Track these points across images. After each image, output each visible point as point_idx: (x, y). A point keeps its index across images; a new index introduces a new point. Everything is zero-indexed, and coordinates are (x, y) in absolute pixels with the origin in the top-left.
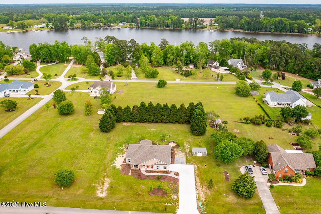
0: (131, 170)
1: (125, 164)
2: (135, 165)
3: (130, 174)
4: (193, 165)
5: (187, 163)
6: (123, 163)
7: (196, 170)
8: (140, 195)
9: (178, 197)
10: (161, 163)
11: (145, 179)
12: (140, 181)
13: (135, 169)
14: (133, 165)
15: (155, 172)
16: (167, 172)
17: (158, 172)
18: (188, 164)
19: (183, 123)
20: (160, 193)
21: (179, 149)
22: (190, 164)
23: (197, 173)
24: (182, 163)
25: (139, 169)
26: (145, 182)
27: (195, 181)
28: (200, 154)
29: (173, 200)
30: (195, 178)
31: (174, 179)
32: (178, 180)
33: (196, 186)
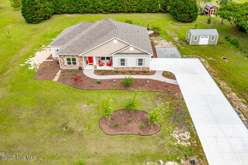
0: (60, 71)
1: (52, 60)
2: (68, 59)
3: (56, 78)
4: (197, 59)
5: (184, 56)
6: (48, 59)
7: (208, 66)
8: (71, 132)
9: (194, 136)
10: (132, 49)
11: (91, 88)
12: (78, 93)
13: (71, 68)
14: (65, 59)
15: (116, 72)
16: (145, 72)
17: (123, 73)
18: (186, 57)
19: (156, 12)
20: (135, 126)
21: (158, 37)
22: (190, 57)
23: (215, 73)
24: (173, 56)
25: (81, 69)
26: (93, 95)
27: (221, 88)
28: (204, 41)
29: (179, 147)
30: (216, 82)
31: (167, 85)
32: (176, 88)
33: (229, 99)
